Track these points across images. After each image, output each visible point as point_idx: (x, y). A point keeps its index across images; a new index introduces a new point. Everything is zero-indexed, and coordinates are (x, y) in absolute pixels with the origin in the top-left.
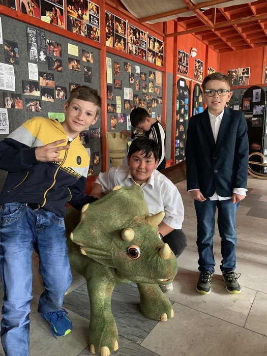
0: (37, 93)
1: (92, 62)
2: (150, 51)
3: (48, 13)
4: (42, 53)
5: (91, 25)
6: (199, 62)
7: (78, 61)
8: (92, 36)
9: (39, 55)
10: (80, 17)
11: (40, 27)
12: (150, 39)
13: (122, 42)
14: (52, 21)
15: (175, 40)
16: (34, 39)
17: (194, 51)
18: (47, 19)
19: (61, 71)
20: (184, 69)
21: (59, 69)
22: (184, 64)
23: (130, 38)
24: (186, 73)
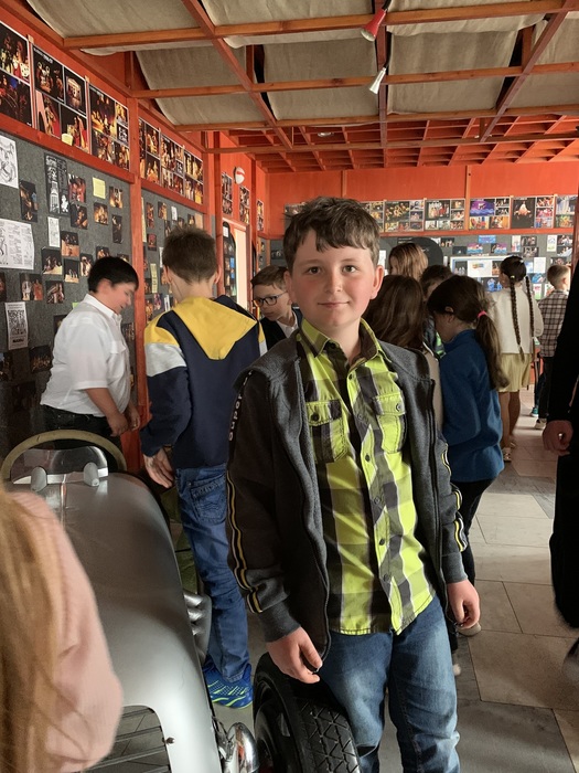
0: (59, 270)
1: (121, 206)
2: (188, 178)
3: (69, 128)
4: (64, 199)
5: (119, 142)
6: (244, 191)
7: (105, 207)
8: (121, 161)
9: (61, 202)
10: (107, 131)
11: (60, 152)
12: (187, 156)
13: (155, 167)
14: (74, 142)
15: (217, 158)
16: (54, 175)
17: (239, 173)
18: (67, 138)
19: (85, 228)
20: (228, 205)
21: (84, 224)
22: (227, 197)
23: (163, 158)
24: (230, 212)
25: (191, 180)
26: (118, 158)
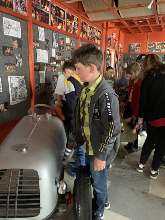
0: (55, 63)
1: (74, 45)
2: (96, 37)
3: (60, 24)
4: (57, 44)
5: (75, 27)
6: (116, 40)
7: (69, 46)
8: (75, 33)
9: (56, 45)
10: (71, 24)
11: (57, 31)
12: (96, 30)
13: (86, 34)
14: (61, 28)
15: (107, 30)
16: (55, 37)
17: (114, 35)
18: (59, 27)
19: (63, 51)
20: (109, 44)
21: (63, 50)
22: (109, 42)
23: (89, 31)
24: (110, 46)
25: (97, 37)
26: (74, 32)
